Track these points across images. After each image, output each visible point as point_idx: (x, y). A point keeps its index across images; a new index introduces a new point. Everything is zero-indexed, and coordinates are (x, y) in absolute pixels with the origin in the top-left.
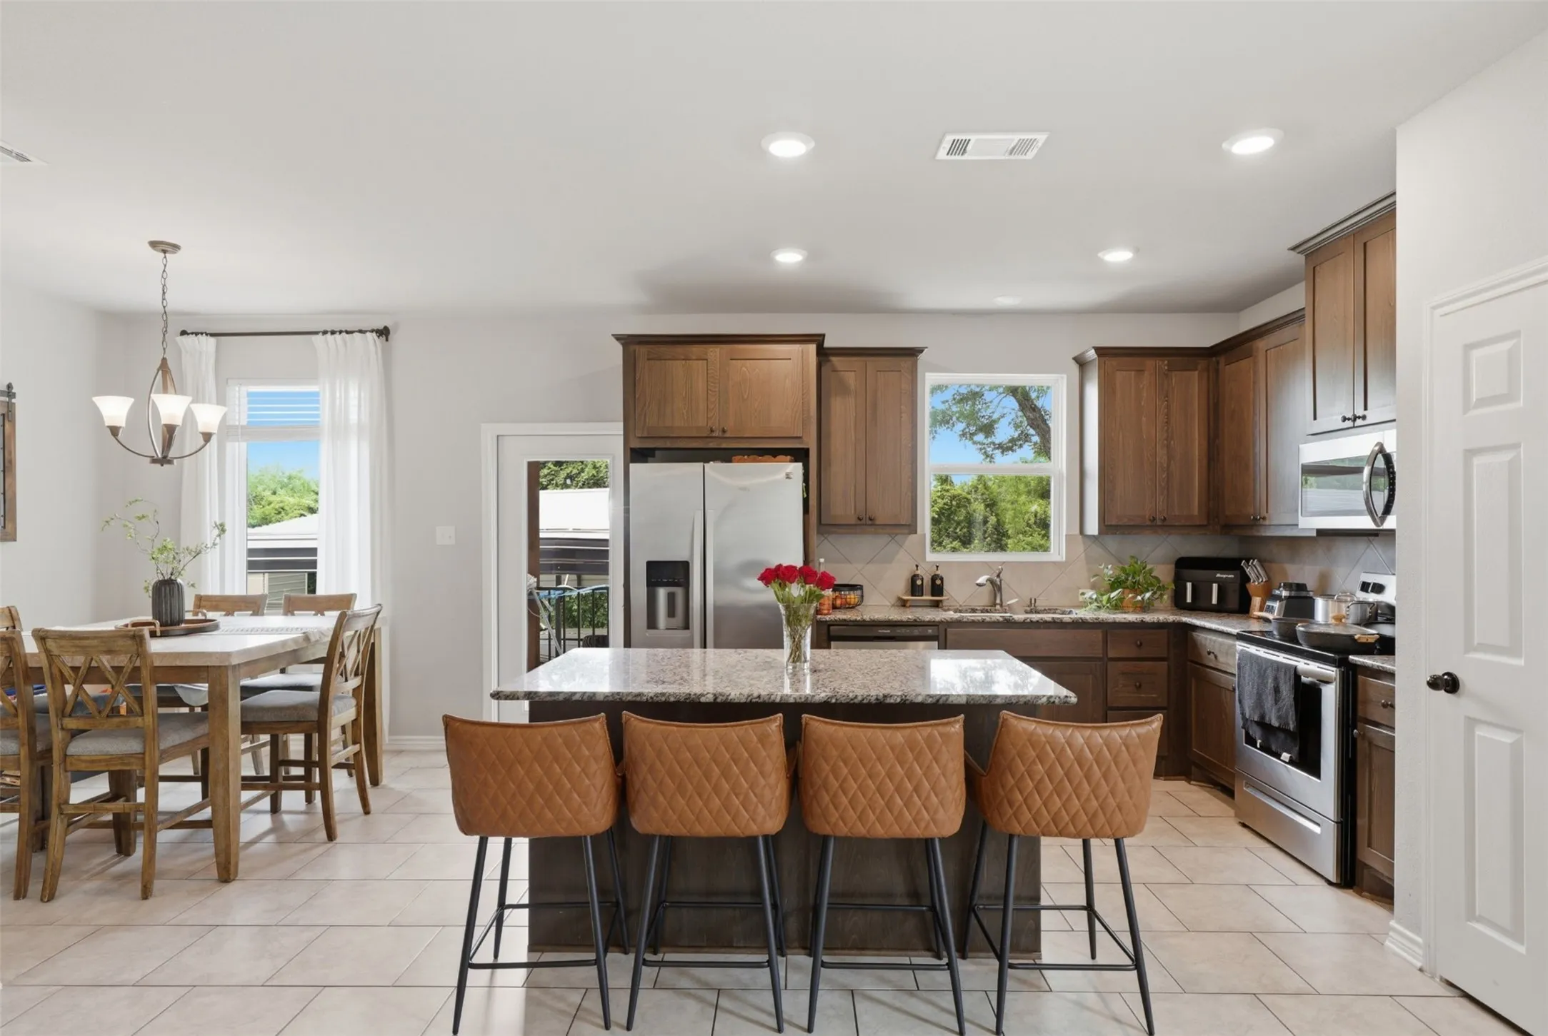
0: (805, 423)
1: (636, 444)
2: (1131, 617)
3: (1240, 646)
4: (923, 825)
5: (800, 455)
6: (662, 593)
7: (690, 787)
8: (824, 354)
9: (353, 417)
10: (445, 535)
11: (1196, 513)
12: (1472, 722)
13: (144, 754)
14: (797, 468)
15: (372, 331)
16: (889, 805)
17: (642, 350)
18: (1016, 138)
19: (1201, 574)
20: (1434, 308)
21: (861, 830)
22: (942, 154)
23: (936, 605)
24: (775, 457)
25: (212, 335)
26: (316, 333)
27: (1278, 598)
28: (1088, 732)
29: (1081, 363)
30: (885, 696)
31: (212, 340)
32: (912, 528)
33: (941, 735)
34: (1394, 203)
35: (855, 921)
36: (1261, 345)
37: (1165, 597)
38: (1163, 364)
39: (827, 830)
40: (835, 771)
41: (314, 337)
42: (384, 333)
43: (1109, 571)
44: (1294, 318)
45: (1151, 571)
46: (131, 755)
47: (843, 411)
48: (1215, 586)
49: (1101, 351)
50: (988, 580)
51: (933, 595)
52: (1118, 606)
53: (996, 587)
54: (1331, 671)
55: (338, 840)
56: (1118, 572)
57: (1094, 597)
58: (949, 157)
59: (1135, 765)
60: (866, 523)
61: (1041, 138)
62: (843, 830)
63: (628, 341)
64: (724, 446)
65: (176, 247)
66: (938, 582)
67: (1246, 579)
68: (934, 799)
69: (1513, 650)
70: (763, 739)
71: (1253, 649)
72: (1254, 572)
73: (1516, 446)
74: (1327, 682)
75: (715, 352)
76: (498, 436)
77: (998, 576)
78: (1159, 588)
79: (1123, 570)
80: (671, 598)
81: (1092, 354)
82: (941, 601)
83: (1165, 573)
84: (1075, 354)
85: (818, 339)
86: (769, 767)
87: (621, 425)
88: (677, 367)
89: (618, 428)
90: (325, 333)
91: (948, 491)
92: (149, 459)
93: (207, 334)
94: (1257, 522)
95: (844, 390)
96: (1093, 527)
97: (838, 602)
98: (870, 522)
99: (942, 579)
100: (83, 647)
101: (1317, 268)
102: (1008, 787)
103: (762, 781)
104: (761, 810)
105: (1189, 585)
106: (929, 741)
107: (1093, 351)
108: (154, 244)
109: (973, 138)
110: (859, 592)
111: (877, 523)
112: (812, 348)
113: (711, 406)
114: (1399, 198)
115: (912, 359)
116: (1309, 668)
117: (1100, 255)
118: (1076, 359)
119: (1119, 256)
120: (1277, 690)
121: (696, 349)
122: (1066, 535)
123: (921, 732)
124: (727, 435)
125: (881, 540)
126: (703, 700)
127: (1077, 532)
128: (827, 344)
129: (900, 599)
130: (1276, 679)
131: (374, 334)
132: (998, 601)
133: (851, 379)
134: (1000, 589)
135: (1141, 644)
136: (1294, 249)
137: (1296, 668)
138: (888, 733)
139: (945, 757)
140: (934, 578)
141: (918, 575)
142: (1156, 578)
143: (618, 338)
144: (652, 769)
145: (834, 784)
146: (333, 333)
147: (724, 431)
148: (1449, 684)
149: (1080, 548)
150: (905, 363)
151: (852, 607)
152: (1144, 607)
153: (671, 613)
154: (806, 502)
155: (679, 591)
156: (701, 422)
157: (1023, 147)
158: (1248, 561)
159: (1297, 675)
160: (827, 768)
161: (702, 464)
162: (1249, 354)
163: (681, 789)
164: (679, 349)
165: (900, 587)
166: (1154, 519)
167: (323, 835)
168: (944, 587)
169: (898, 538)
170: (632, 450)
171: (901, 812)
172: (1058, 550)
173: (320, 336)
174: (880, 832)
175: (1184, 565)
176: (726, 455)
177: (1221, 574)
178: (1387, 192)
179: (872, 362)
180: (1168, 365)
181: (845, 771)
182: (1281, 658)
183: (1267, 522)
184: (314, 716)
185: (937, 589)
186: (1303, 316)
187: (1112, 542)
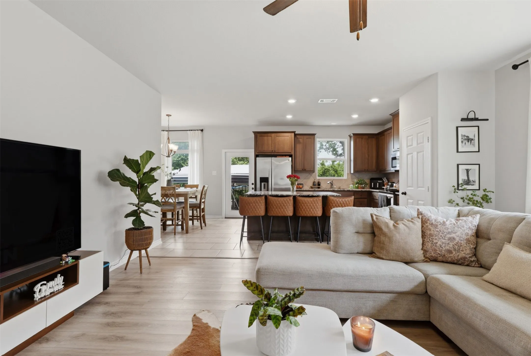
0: (292, 149)
1: (257, 154)
2: (359, 190)
3: (379, 193)
4: (315, 214)
5: (291, 156)
6: (263, 184)
7: (278, 207)
8: (295, 135)
9: (196, 148)
10: (214, 173)
11: (374, 168)
12: (408, 199)
13: (174, 209)
14: (290, 159)
15: (200, 130)
16: (310, 210)
17: (258, 135)
18: (332, 100)
19: (375, 181)
20: (404, 130)
21: (305, 215)
22: (319, 102)
23: (319, 188)
24: (286, 156)
25: (167, 131)
26: (188, 130)
27: (389, 185)
28: (342, 199)
29: (350, 137)
30: (309, 195)
31: (167, 132)
32: (313, 171)
33: (318, 199)
34: (399, 111)
35: (304, 235)
36: (386, 133)
37: (367, 186)
38: (367, 137)
39: (300, 215)
40: (301, 205)
41: (188, 131)
42: (202, 130)
43: (356, 181)
44: (390, 128)
45: (364, 181)
46: (172, 209)
47: (299, 147)
48: (378, 183)
49: (354, 134)
50: (330, 182)
51: (318, 186)
52: (358, 188)
53: (332, 184)
54: (392, 196)
55: (203, 229)
56: (358, 181)
57: (352, 186)
58: (321, 102)
59: (349, 204)
60: (304, 170)
61: (337, 100)
62: (303, 215)
63: (255, 133)
64: (275, 154)
65: (171, 115)
66: (319, 183)
67: (384, 182)
68: (317, 209)
69: (412, 187)
70: (290, 200)
71: (381, 194)
72: (385, 180)
73: (412, 153)
74: (392, 198)
75: (273, 135)
76: (225, 152)
77: (332, 182)
78: (366, 184)
79: (359, 180)
80: (264, 185)
81: (352, 135)
82: (320, 187)
83: (368, 181)
84: (349, 135)
85: (294, 132)
86: (290, 204)
87: (254, 150)
88: (266, 138)
89: (253, 150)
90: (190, 130)
91: (324, 167)
92: (166, 156)
93: (165, 131)
94: (385, 170)
95: (299, 142)
96: (352, 172)
97: (298, 187)
98: (305, 170)
99: (320, 182)
100: (165, 189)
101: (394, 119)
102: (329, 208)
103: (289, 207)
104: (289, 211)
105: (373, 183)
106: (316, 200)
107: (352, 134)
108: (167, 115)
109: (324, 100)
110: (302, 185)
111: (306, 170)
112: (293, 134)
113: (272, 146)
114: (400, 111)
115: (314, 136)
116: (389, 195)
117: (352, 116)
118: (349, 136)
119: (355, 116)
120: (384, 200)
121: (269, 134)
122: (347, 173)
123: (315, 199)
124: (276, 152)
125: (307, 174)
126: (279, 195)
127: (349, 173)
128: (296, 133)
129: (311, 187)
130: (384, 198)
131: (200, 131)
132: (332, 187)
133: (301, 140)
134: (332, 185)
135: (361, 195)
136: (390, 115)
137: (387, 196)
138: (310, 199)
139: (319, 202)
140: (318, 182)
141: (315, 182)
142: (365, 182)
143: (253, 132)
144: (272, 205)
145: (301, 207)
146: (192, 130)
147: (275, 151)
148: (405, 194)
149: (350, 176)
150: (312, 137)
151: (301, 188)
152: (363, 188)
153: (264, 188)
154: (292, 165)
155: (266, 184)
156: (270, 149)
157: (334, 101)
158: (384, 178)
159: (387, 197)
160: (300, 205)
161: (271, 158)
162: (384, 135)
163: (277, 208)
164: (266, 135)
165: (311, 184)
166: (365, 170)
167: (200, 228)
168: (321, 184)
169: (311, 174)
170: (256, 155)
171: (312, 212)
172: (345, 177)
173: (189, 131)
174: (308, 215)
175: (372, 180)
176: (275, 156)
177: (379, 181)
178: (398, 110)
179: (305, 137)
180: (368, 137)
181: (303, 205)
182: (385, 194)
183: (387, 170)
184: (199, 206)
185: (319, 184)
186: (392, 128)
187: (357, 175)
